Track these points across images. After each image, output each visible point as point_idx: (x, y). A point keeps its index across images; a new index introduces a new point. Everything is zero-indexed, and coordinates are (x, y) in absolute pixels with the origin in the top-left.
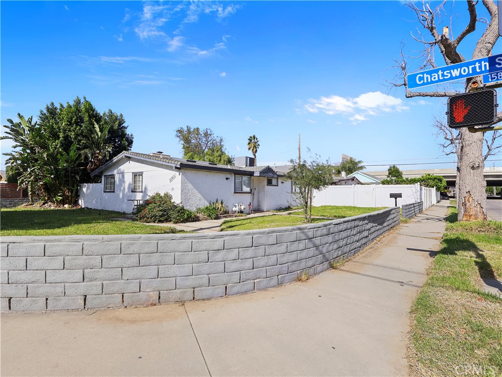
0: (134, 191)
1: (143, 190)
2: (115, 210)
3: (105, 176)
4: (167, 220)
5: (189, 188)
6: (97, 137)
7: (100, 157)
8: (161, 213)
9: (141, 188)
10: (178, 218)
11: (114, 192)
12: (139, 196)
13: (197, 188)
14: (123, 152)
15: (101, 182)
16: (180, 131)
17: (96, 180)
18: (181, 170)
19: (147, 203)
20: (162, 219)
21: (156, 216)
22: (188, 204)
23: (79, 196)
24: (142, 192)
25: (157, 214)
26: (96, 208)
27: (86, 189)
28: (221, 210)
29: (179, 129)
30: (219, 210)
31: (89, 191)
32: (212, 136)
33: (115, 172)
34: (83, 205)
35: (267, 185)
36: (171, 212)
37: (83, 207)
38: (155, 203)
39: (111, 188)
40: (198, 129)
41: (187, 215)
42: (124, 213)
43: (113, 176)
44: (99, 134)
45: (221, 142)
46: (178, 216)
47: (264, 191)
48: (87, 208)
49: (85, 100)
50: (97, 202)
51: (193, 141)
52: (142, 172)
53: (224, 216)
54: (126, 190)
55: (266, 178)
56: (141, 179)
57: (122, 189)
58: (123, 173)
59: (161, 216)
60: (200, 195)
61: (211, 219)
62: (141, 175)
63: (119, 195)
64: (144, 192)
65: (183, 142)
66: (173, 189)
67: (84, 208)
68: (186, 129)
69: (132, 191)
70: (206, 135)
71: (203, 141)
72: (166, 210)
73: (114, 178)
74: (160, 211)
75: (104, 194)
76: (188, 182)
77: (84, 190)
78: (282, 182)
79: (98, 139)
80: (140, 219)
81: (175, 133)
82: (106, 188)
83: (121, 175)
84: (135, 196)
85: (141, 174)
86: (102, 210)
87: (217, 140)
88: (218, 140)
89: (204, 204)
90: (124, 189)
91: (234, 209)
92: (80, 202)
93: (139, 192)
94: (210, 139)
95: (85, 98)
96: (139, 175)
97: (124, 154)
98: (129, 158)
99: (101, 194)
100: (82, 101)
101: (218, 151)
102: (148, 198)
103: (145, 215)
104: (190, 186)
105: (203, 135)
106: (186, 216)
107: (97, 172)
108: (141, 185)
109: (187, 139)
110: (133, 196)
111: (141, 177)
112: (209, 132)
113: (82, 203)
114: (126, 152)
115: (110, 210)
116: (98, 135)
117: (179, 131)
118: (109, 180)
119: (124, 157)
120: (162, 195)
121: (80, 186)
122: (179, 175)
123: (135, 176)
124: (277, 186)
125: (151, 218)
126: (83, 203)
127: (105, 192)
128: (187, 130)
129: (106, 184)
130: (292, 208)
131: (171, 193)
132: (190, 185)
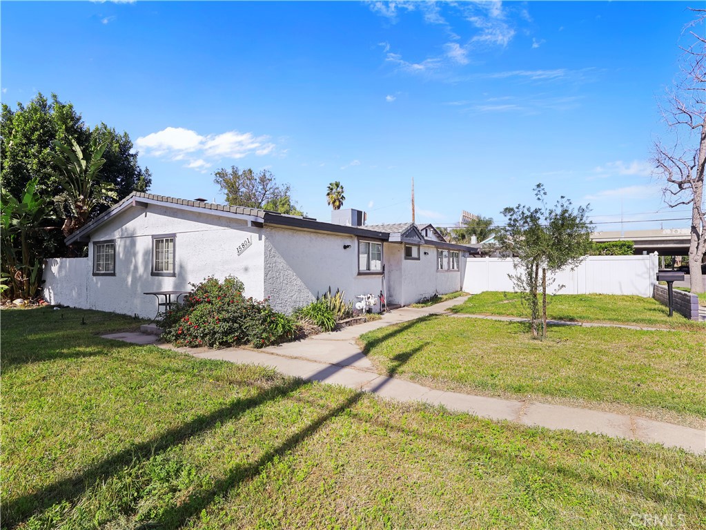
0: (156, 272)
1: (176, 272)
2: (118, 312)
3: (95, 243)
4: (241, 341)
5: (280, 266)
6: (78, 169)
7: (85, 208)
8: (226, 326)
9: (171, 266)
10: (264, 335)
11: (114, 274)
12: (168, 284)
13: (292, 266)
14: (131, 195)
15: (87, 256)
16: (221, 174)
17: (77, 251)
18: (264, 230)
19: (191, 301)
20: (230, 339)
21: (215, 333)
22: (279, 301)
23: (44, 281)
24: (174, 275)
25: (217, 329)
26: (77, 306)
27: (56, 267)
28: (339, 310)
29: (220, 171)
30: (337, 310)
31: (63, 273)
32: (273, 182)
33: (117, 235)
34: (52, 298)
35: (406, 259)
36: (248, 322)
37: (53, 303)
38: (209, 302)
39: (107, 267)
40: (250, 171)
41: (283, 326)
42: (136, 319)
43: (111, 244)
44: (84, 163)
45: (286, 192)
46: (265, 330)
47: (401, 269)
48: (59, 306)
49: (56, 101)
50: (79, 294)
51: (243, 189)
52: (174, 235)
53: (346, 323)
54: (141, 270)
55: (403, 246)
56: (171, 249)
57: (132, 267)
58: (132, 238)
59: (226, 333)
60: (299, 282)
61: (327, 330)
62: (172, 240)
63: (125, 280)
64: (179, 275)
65: (226, 191)
66: (246, 269)
67: (54, 306)
68: (229, 171)
69: (153, 274)
70: (264, 180)
71: (259, 190)
72: (237, 318)
73: (113, 247)
74: (225, 320)
75: (94, 278)
76: (277, 255)
77: (55, 269)
78: (425, 253)
79: (81, 173)
80: (176, 340)
81: (214, 177)
82: (96, 266)
83: (128, 241)
84: (160, 285)
85: (171, 238)
86: (90, 311)
87: (280, 189)
88: (282, 189)
89: (307, 299)
90: (136, 268)
91: (359, 305)
92: (46, 293)
93: (168, 275)
94: (269, 186)
95: (55, 96)
96: (167, 241)
97: (133, 198)
98: (145, 206)
99: (88, 279)
100: (50, 102)
101: (283, 204)
102: (189, 288)
103: (188, 330)
104: (281, 263)
105: (258, 180)
106: (280, 330)
107: (77, 236)
108: (171, 261)
109: (233, 187)
110: (156, 282)
111: (171, 244)
112: (268, 176)
113: (50, 296)
114: (138, 194)
115: (107, 310)
116: (80, 166)
117: (219, 173)
118: (104, 252)
119: (134, 205)
120: (221, 282)
121: (46, 263)
122: (260, 239)
123: (158, 242)
124: (419, 259)
125: (203, 338)
126: (52, 295)
127: (94, 274)
128: (233, 172)
129: (97, 259)
130: (441, 298)
131: (241, 277)
132: (282, 260)
